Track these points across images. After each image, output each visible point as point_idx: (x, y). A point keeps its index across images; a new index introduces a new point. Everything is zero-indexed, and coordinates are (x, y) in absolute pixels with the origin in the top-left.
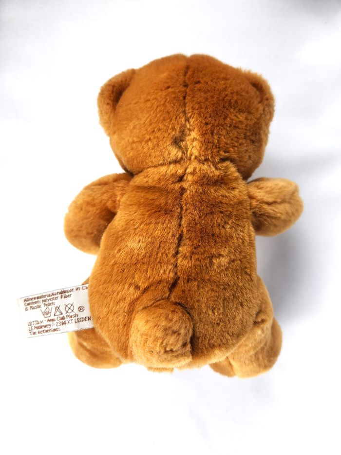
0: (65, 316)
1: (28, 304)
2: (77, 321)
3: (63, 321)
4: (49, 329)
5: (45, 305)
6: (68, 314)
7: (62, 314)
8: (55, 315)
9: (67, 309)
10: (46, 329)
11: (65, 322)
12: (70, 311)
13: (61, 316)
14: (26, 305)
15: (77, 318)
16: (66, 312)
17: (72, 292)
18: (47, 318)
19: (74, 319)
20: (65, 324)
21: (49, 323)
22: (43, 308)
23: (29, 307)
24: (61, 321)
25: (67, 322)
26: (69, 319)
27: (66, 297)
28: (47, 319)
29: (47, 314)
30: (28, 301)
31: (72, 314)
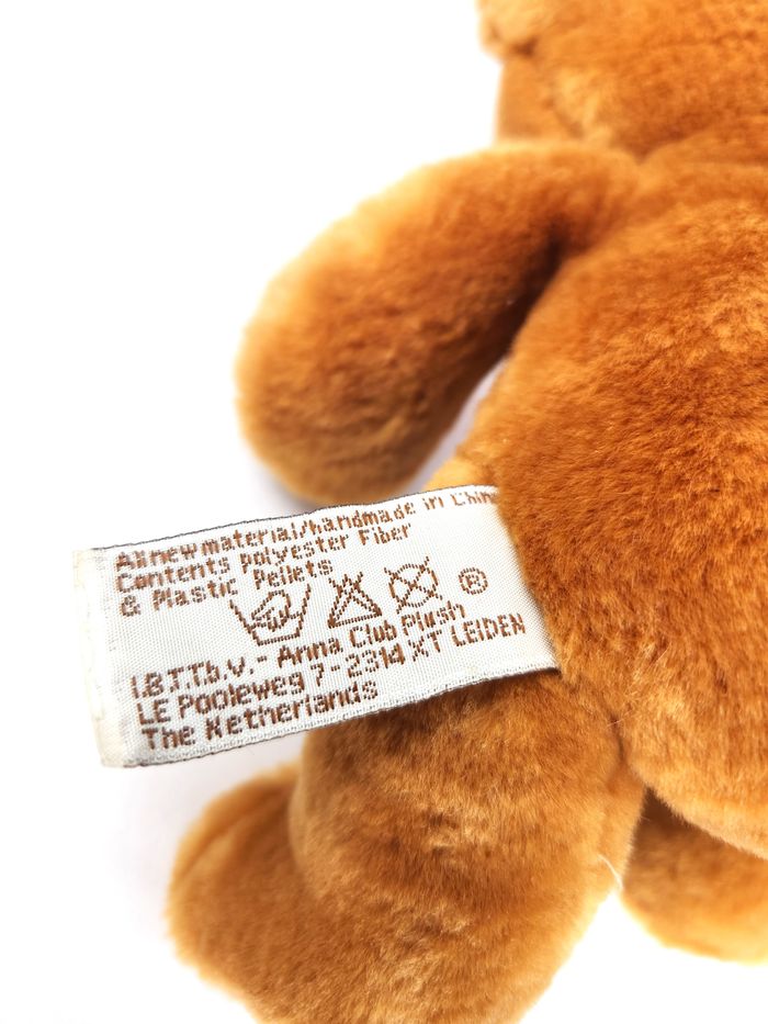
0: (396, 621)
1: (141, 583)
2: (462, 636)
3: (389, 645)
4: (289, 699)
5: (259, 578)
6: (407, 611)
7: (378, 613)
8: (332, 624)
9: (400, 589)
10: (273, 701)
11: (397, 648)
12: (416, 596)
13: (376, 623)
14: (127, 583)
15: (459, 623)
16: (396, 605)
17: (408, 519)
18: (279, 645)
19: (446, 628)
20: (402, 660)
21: (289, 668)
22: (249, 597)
23: (144, 597)
24: (376, 646)
25: (408, 652)
26: (415, 633)
27: (383, 538)
28: (273, 651)
29: (274, 627)
30: (141, 563)
31: (433, 605)
